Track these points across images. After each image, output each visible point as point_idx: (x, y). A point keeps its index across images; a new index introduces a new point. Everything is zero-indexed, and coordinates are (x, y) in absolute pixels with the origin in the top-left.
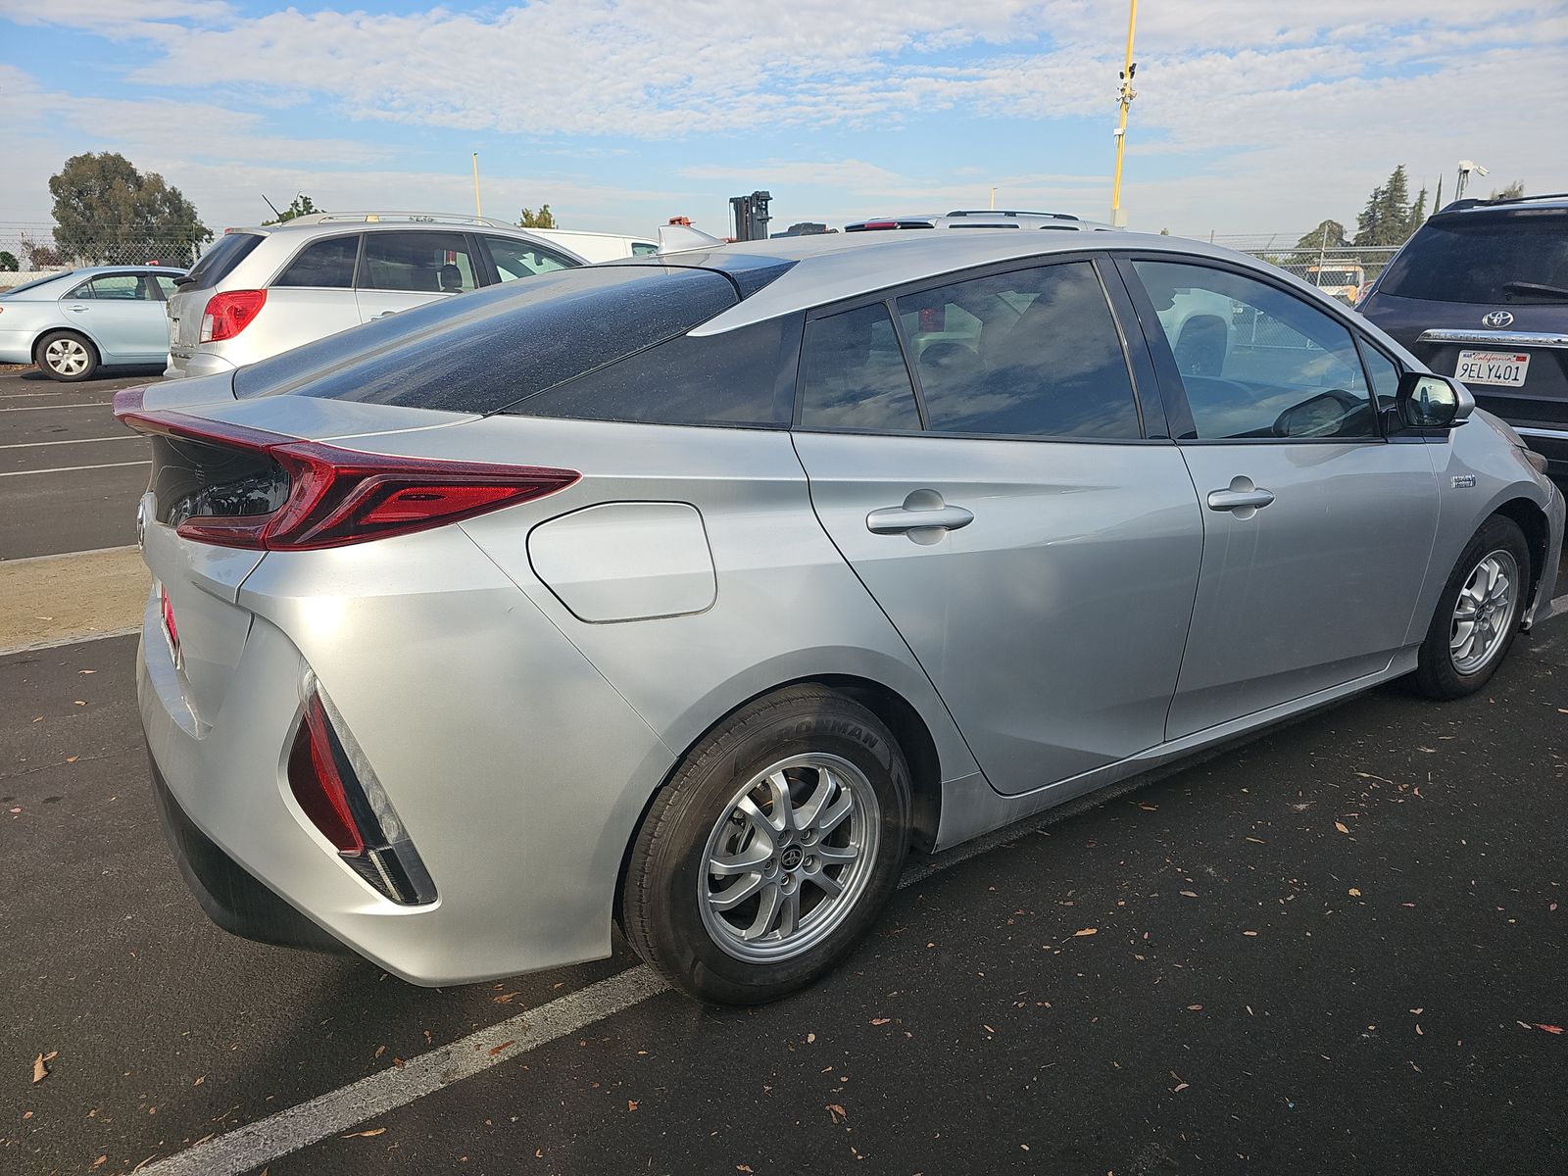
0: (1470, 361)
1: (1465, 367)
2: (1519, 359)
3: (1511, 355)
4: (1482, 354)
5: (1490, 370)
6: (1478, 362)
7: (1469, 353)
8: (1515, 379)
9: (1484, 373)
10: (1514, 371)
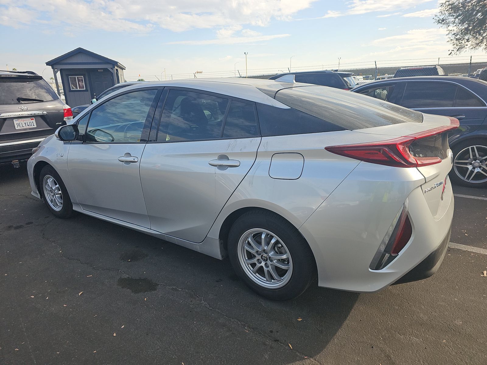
0: (18, 122)
1: (17, 124)
2: (32, 119)
3: (29, 119)
4: (21, 120)
5: (25, 124)
6: (21, 122)
7: (16, 120)
8: (34, 125)
9: (24, 125)
10: (32, 123)
